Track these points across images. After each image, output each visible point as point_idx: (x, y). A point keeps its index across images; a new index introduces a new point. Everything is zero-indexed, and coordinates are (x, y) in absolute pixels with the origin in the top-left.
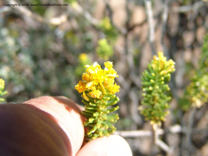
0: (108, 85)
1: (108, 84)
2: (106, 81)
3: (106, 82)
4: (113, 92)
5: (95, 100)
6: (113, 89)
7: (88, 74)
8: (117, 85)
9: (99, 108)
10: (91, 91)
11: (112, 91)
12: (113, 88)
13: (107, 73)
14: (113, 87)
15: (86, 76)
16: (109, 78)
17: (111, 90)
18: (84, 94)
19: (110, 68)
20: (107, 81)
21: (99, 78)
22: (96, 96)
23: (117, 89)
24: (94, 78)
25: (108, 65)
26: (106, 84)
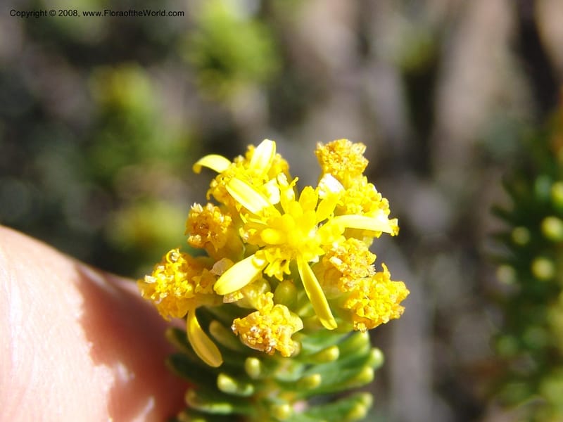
0: (344, 280)
1: (348, 276)
2: (333, 254)
3: (335, 261)
5: (254, 363)
6: (372, 302)
7: (224, 213)
8: (392, 279)
9: (274, 407)
10: (243, 311)
11: (366, 311)
12: (370, 298)
13: (339, 212)
14: (372, 289)
16: (352, 240)
17: (358, 305)
18: (194, 323)
19: (349, 179)
20: (342, 258)
22: (273, 342)
23: (394, 300)
24: (269, 236)
25: (340, 160)
26: (331, 272)
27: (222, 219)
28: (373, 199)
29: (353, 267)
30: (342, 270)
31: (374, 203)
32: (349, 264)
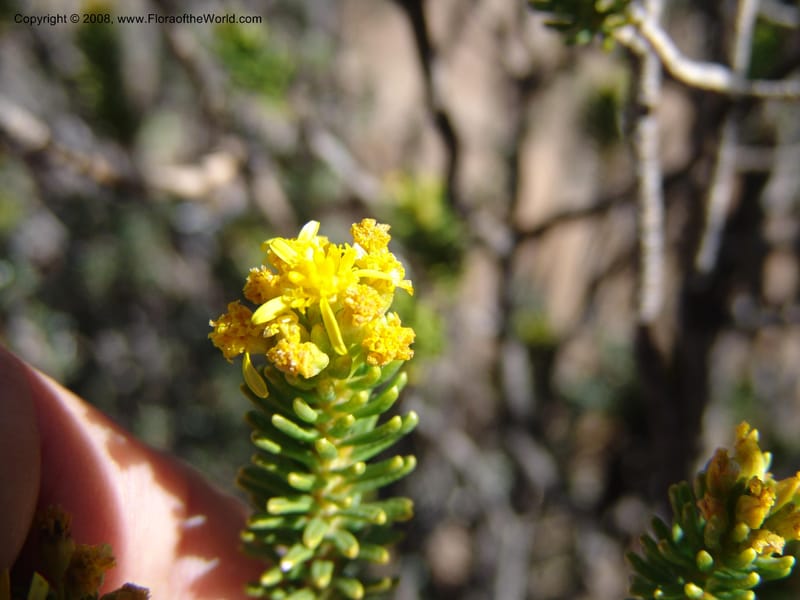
0: (356, 317)
1: (358, 313)
2: (348, 296)
3: (350, 301)
4: (380, 355)
6: (382, 340)
7: (273, 271)
8: (402, 326)
11: (376, 347)
12: (381, 337)
15: (261, 278)
16: (365, 286)
17: (371, 341)
18: (247, 361)
19: (373, 248)
20: (355, 298)
21: (315, 279)
22: (294, 363)
23: (401, 341)
24: (295, 277)
25: (366, 234)
27: (271, 277)
28: (390, 262)
29: (363, 305)
30: (353, 307)
31: (390, 264)
32: (360, 303)
